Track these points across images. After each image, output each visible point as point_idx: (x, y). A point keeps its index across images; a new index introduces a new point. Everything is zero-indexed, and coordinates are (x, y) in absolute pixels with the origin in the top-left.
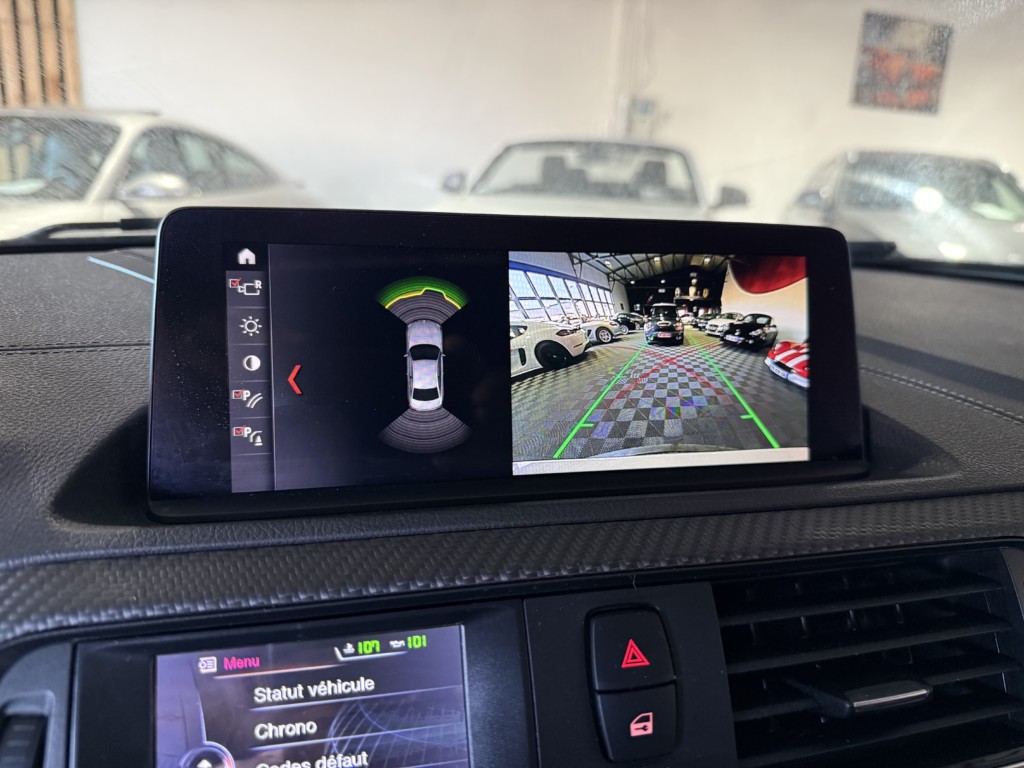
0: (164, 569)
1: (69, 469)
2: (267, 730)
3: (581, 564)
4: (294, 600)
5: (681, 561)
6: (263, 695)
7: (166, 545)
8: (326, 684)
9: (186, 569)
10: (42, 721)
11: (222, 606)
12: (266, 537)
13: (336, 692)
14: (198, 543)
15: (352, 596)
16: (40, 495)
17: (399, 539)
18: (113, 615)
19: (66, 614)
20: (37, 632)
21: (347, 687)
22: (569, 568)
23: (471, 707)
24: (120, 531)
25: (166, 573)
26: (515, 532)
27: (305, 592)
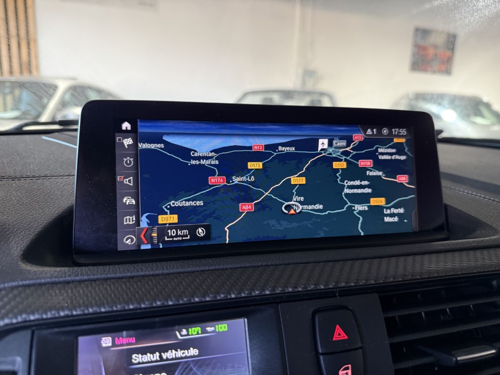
0: (83, 289)
1: (31, 237)
3: (309, 284)
4: (154, 305)
6: (137, 358)
7: (84, 276)
8: (172, 352)
9: (94, 289)
11: (115, 309)
12: (138, 271)
13: (177, 356)
14: (101, 275)
15: (186, 302)
16: (15, 250)
18: (54, 314)
19: (28, 314)
20: (12, 324)
21: (183, 353)
22: (302, 287)
23: (252, 364)
24: (58, 269)
25: (84, 292)
27: (160, 301)
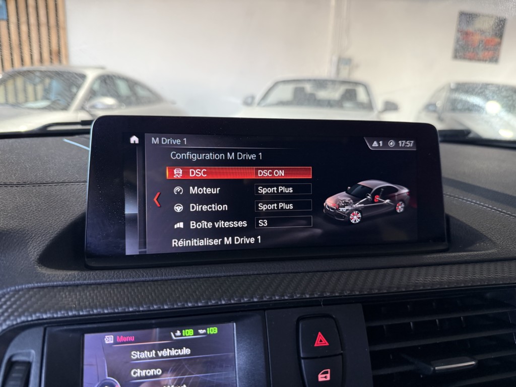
0: (89, 291)
1: (47, 242)
2: (137, 373)
3: (295, 293)
4: (151, 308)
5: (346, 292)
6: (135, 355)
7: (91, 280)
8: (166, 350)
9: (100, 292)
10: (28, 365)
11: (116, 311)
12: (139, 277)
13: (171, 354)
14: (106, 279)
15: (180, 307)
16: (32, 255)
17: (204, 279)
18: (64, 314)
19: (42, 313)
20: (28, 321)
21: (177, 352)
22: (288, 295)
23: (238, 364)
24: (69, 273)
25: (90, 294)
26: (262, 276)
27: (156, 305)
